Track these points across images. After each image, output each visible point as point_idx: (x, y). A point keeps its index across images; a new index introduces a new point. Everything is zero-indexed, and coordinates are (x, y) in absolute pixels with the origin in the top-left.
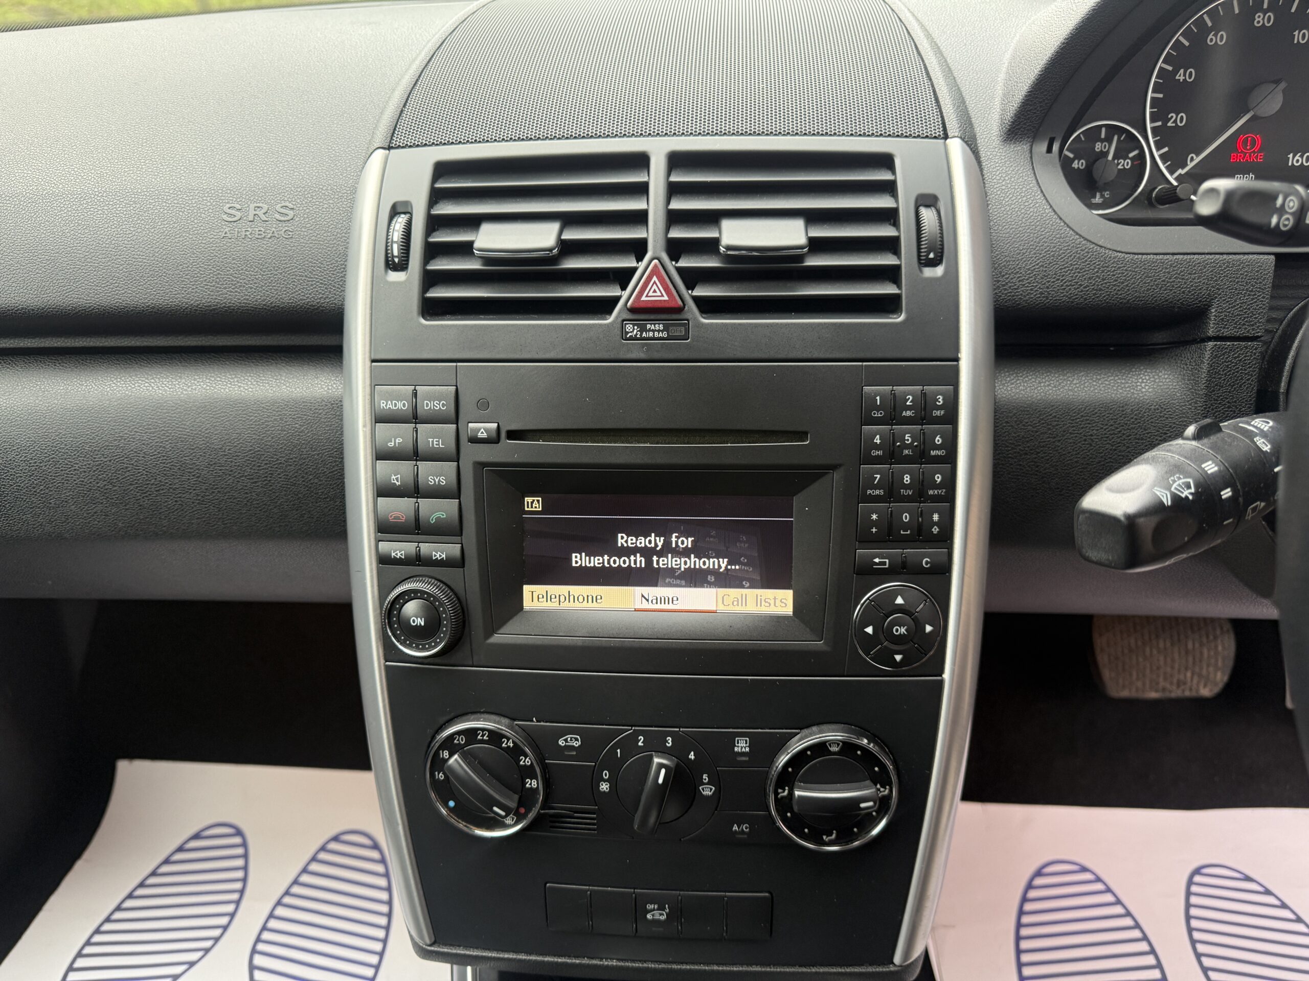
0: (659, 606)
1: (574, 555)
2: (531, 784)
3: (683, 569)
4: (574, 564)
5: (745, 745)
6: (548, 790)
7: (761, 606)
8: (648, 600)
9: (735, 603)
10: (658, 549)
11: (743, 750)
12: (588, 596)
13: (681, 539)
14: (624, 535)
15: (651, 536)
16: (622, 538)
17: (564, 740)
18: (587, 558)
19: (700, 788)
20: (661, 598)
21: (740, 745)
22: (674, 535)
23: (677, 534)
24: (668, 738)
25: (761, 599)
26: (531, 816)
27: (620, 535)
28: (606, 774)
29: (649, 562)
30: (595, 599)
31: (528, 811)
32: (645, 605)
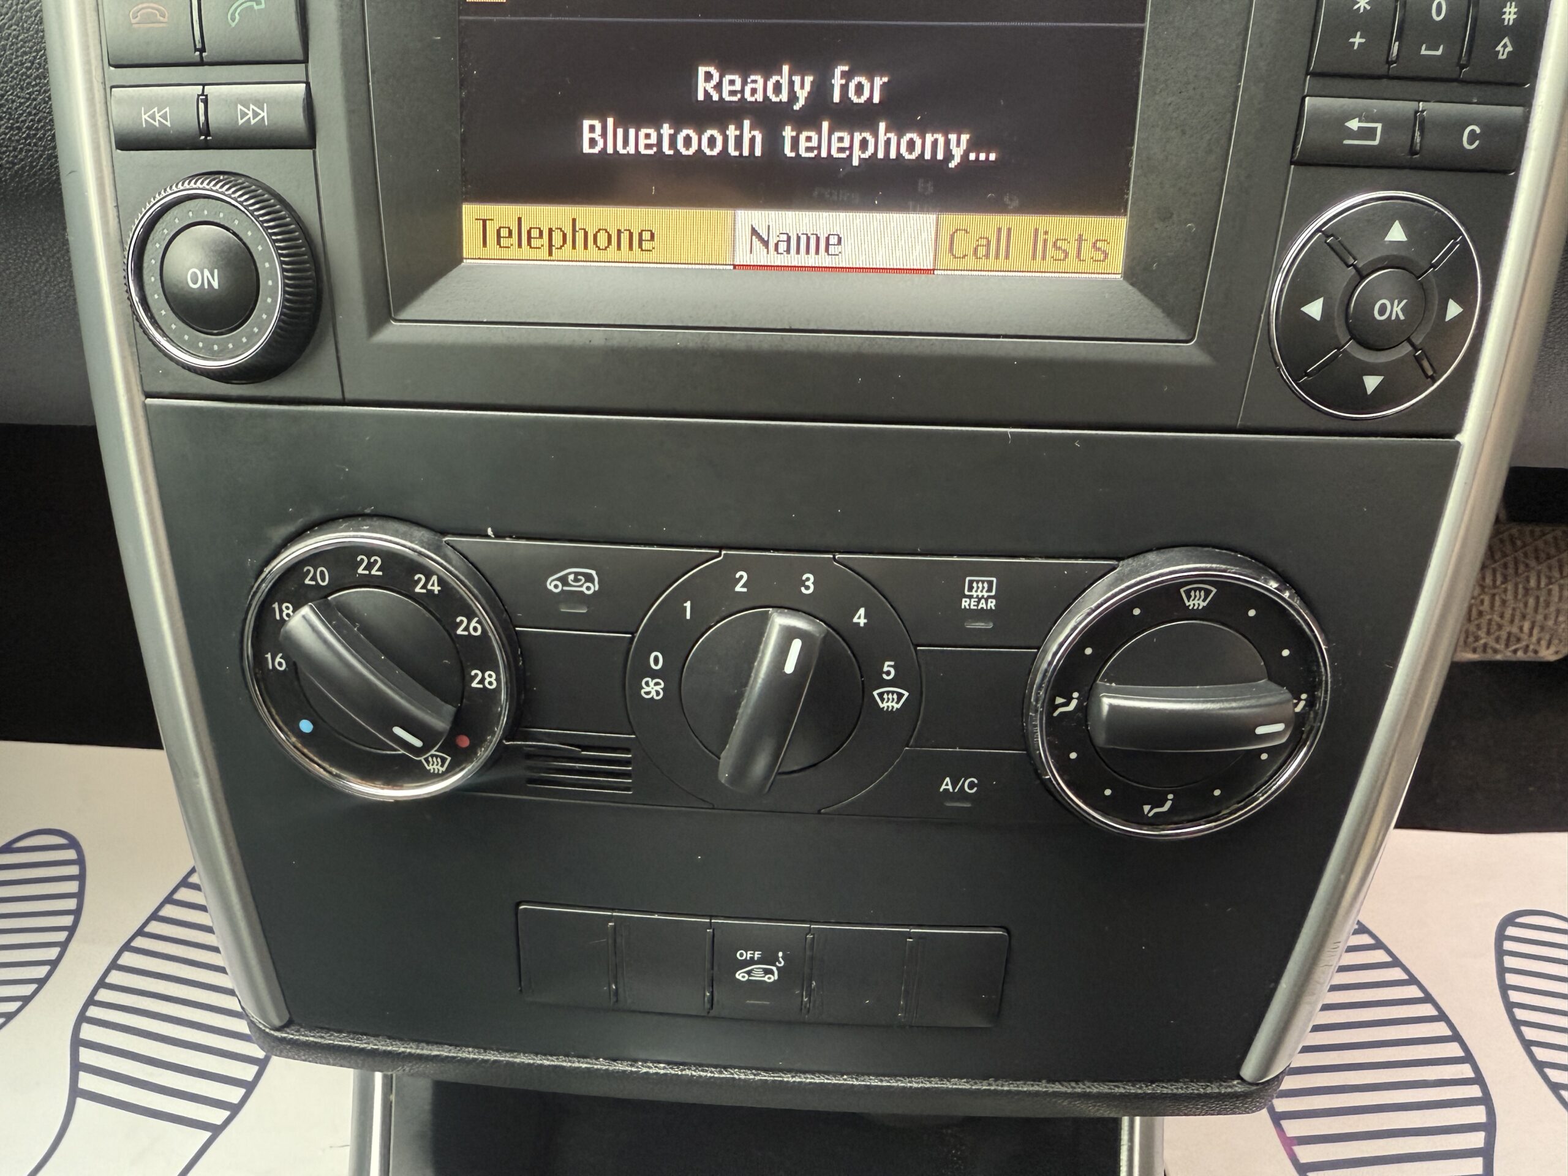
0: (794, 260)
1: (586, 123)
2: (482, 681)
3: (856, 162)
4: (586, 149)
5: (986, 595)
6: (523, 696)
7: (1044, 258)
8: (766, 243)
9: (982, 251)
10: (797, 107)
11: (983, 604)
12: (619, 231)
13: (857, 80)
14: (712, 69)
15: (780, 73)
16: (708, 76)
17: (557, 579)
18: (620, 131)
19: (875, 693)
20: (799, 238)
21: (974, 593)
22: (840, 69)
23: (846, 68)
24: (804, 578)
25: (1045, 241)
26: (484, 753)
27: (702, 70)
28: (656, 660)
29: (773, 141)
30: (640, 240)
31: (478, 742)
32: (761, 257)
